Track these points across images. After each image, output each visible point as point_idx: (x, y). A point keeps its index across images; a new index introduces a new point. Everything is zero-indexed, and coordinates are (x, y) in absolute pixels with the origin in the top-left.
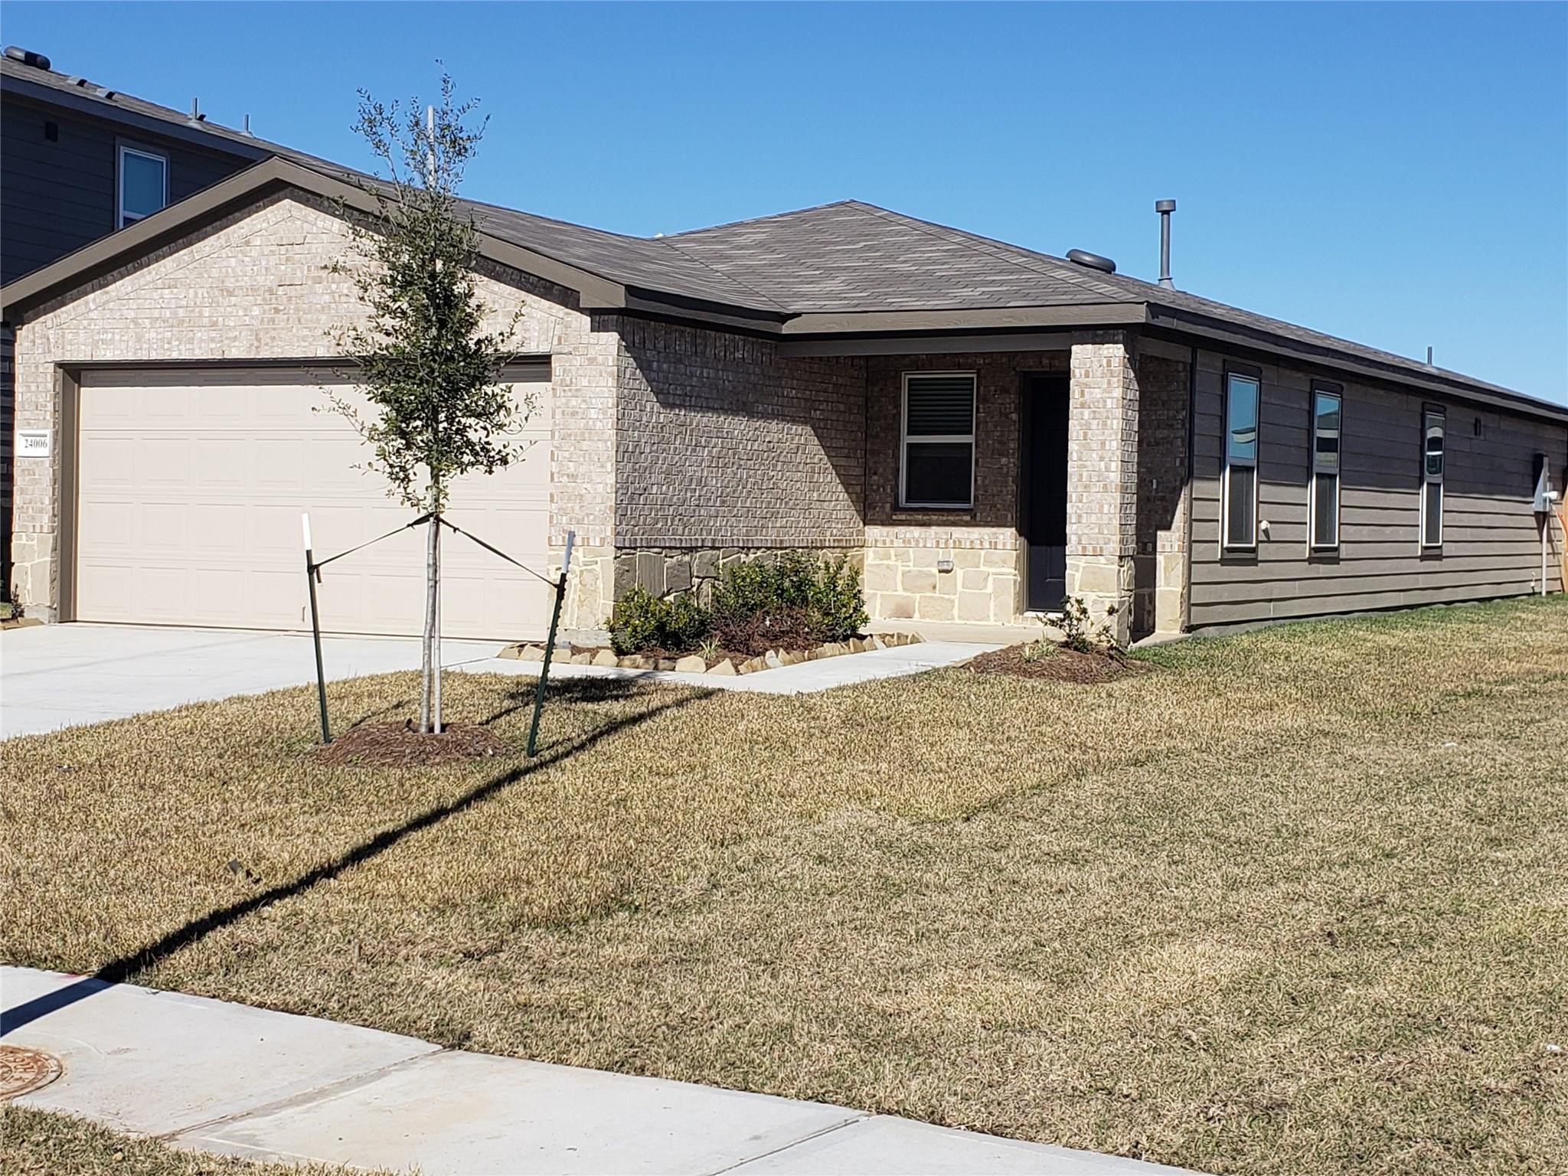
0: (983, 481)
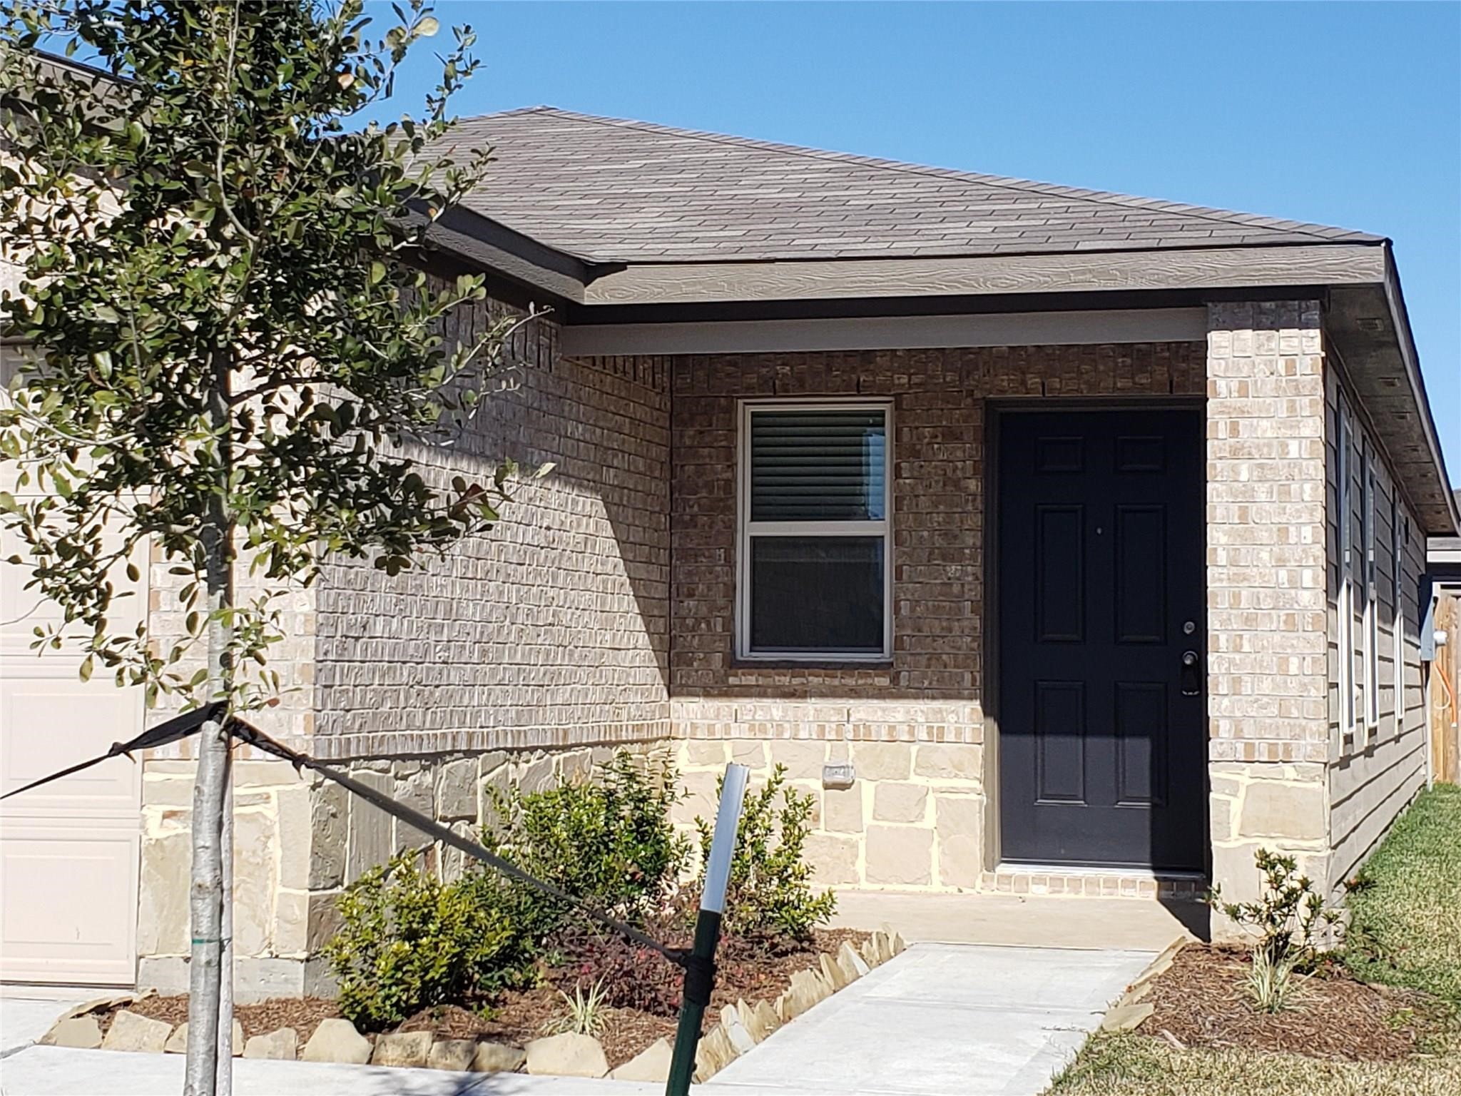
0: (913, 610)
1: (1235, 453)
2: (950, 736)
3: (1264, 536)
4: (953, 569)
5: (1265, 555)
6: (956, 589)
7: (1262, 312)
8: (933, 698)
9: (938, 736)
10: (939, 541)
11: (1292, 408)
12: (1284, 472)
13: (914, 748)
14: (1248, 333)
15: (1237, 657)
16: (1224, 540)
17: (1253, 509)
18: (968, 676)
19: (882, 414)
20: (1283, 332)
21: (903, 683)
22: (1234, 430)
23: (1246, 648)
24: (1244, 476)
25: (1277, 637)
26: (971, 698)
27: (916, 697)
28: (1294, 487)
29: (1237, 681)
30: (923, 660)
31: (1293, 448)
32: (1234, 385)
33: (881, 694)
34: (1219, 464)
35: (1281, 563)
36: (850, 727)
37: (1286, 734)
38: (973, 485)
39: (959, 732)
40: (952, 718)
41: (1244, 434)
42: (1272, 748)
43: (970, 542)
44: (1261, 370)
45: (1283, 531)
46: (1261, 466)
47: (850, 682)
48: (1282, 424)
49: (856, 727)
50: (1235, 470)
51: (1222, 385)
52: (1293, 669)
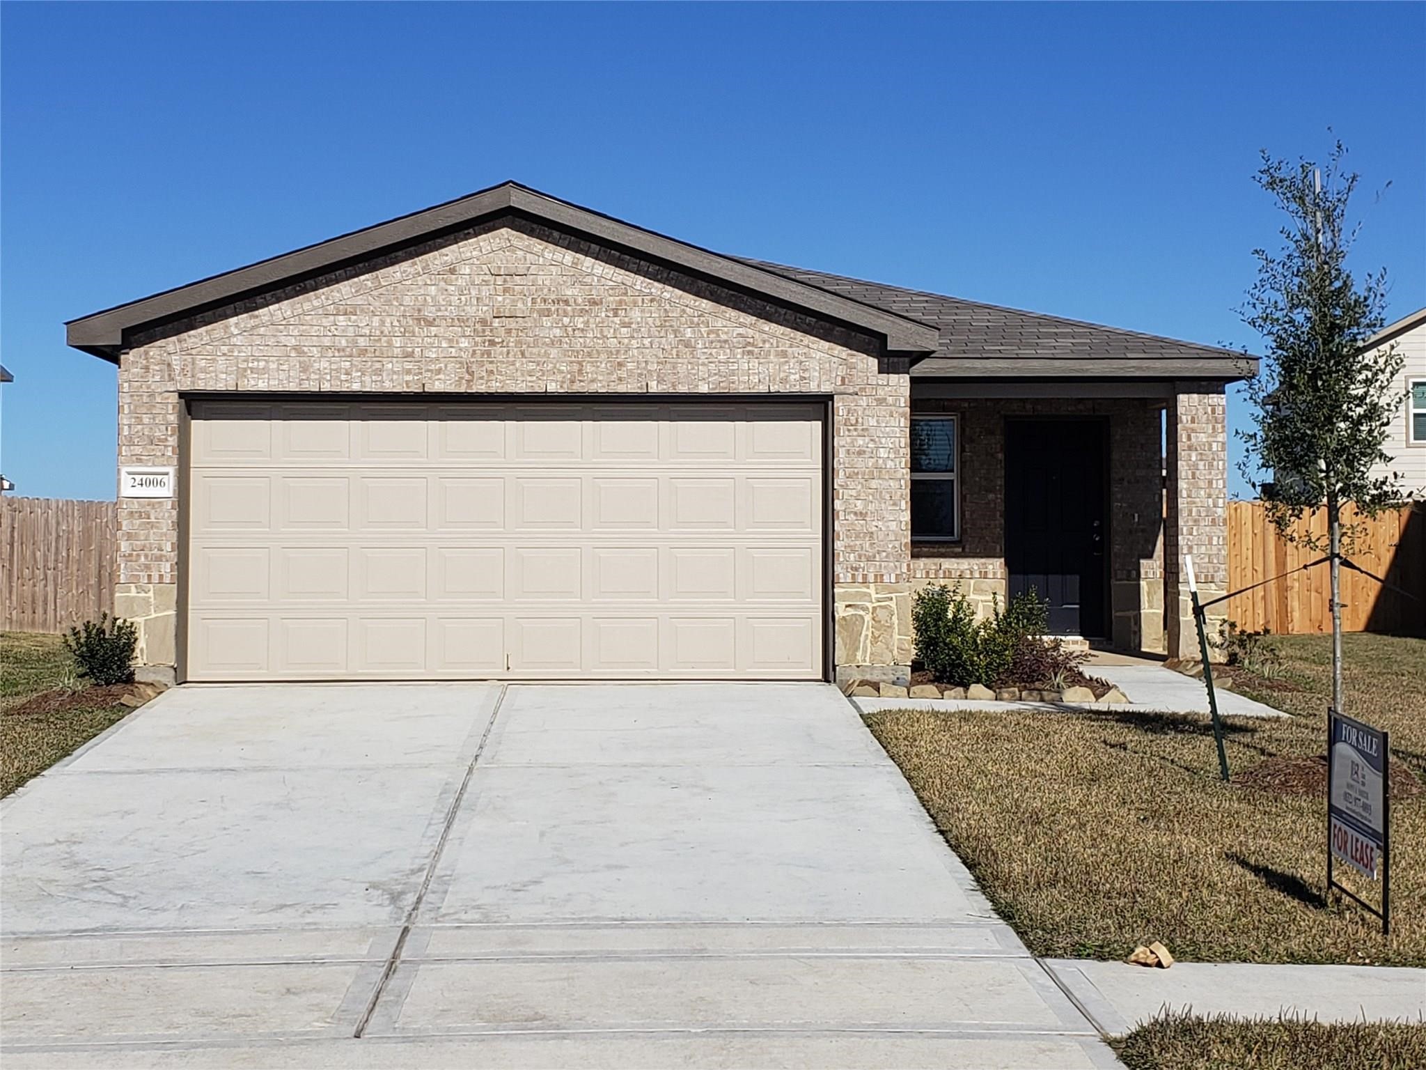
1: (1190, 448)
2: (991, 576)
3: (1202, 484)
4: (991, 496)
5: (1202, 492)
6: (992, 506)
7: (1201, 386)
8: (982, 557)
9: (984, 576)
10: (984, 483)
11: (1214, 428)
12: (1211, 456)
13: (972, 582)
14: (1195, 396)
15: (1191, 537)
16: (1185, 486)
17: (1198, 472)
18: (998, 547)
19: (953, 420)
20: (1211, 396)
21: (967, 550)
22: (1189, 438)
23: (1195, 533)
24: (1194, 459)
25: (1208, 529)
26: (1000, 557)
27: (973, 557)
28: (1215, 463)
29: (1190, 548)
30: (977, 540)
31: (1214, 445)
32: (1189, 418)
33: (957, 556)
34: (1183, 453)
35: (1209, 496)
36: (941, 572)
37: (1211, 570)
38: (1000, 456)
39: (995, 573)
40: (991, 567)
41: (1193, 440)
42: (1206, 576)
43: (999, 483)
44: (1201, 411)
45: (1210, 482)
46: (1201, 454)
47: (943, 550)
48: (1210, 436)
49: (944, 572)
50: (1190, 456)
51: (1184, 418)
52: (1215, 542)
